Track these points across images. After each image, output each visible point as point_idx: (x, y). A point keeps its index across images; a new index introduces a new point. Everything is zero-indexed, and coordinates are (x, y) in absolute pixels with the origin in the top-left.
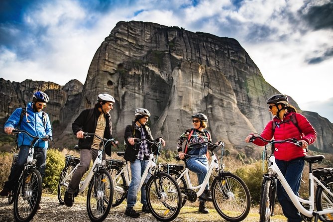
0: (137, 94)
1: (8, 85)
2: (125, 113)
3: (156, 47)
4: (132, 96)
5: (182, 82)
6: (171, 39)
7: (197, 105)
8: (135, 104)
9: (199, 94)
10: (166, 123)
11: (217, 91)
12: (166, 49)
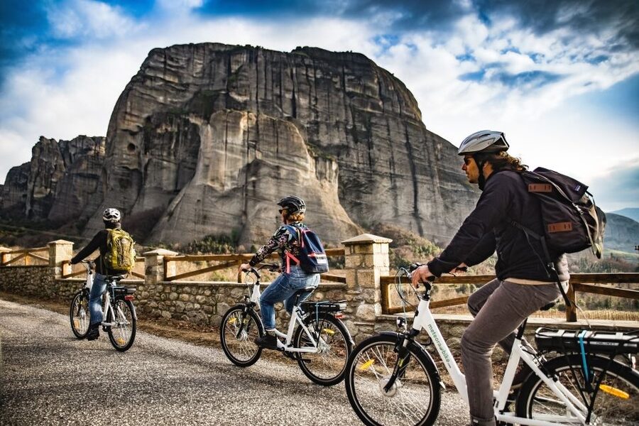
0: (165, 163)
1: (50, 146)
2: (147, 191)
3: (208, 85)
4: (158, 166)
5: (210, 144)
6: (235, 67)
7: (232, 178)
8: (162, 177)
9: (236, 160)
10: (179, 206)
11: (271, 154)
12: (222, 87)
